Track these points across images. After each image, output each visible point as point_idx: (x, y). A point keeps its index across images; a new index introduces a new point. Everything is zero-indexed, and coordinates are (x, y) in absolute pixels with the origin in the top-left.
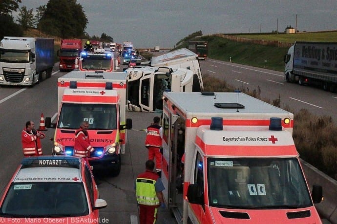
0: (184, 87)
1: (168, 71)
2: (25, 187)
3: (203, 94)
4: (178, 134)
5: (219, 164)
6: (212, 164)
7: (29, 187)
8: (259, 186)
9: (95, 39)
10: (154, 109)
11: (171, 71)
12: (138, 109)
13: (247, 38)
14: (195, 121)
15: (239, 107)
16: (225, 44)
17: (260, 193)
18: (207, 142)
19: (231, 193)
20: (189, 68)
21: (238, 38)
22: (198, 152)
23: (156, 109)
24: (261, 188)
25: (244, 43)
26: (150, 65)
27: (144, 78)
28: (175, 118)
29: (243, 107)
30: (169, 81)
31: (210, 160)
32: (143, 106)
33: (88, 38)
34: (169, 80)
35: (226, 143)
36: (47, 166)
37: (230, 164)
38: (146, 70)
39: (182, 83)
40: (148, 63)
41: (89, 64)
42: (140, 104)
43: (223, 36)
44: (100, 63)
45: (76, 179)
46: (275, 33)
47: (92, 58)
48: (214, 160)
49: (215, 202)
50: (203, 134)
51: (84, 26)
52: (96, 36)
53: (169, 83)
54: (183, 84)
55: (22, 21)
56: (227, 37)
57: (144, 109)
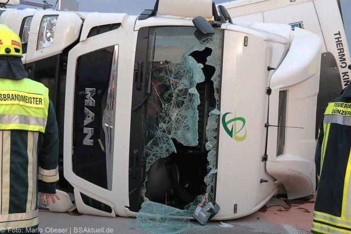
0: (283, 94)
23: (147, 202)
27: (89, 45)
30: (210, 61)
39: (276, 75)
42: (70, 175)
53: (209, 71)
57: (87, 200)
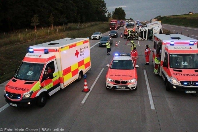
1: (152, 28)
2: (116, 61)
3: (166, 35)
4: (159, 47)
5: (173, 56)
6: (171, 55)
7: (118, 61)
8: (185, 62)
9: (128, 20)
10: (148, 40)
11: (153, 28)
12: (143, 39)
13: (175, 17)
14: (165, 43)
15: (179, 38)
16: (168, 19)
17: (186, 64)
18: (169, 49)
19: (176, 64)
20: (158, 27)
21: (173, 17)
22: (166, 52)
24: (186, 63)
25: (175, 18)
26: (146, 26)
27: (145, 30)
28: (158, 42)
29: (180, 38)
31: (170, 54)
32: (144, 39)
33: (126, 20)
34: (152, 31)
35: (175, 49)
36: (122, 56)
37: (176, 56)
38: (145, 28)
40: (145, 26)
41: (128, 27)
42: (143, 38)
43: (168, 17)
44: (131, 27)
45: (130, 59)
46: (185, 15)
47: (129, 25)
48: (171, 54)
49: (171, 67)
50: (168, 47)
51: (125, 16)
52: (128, 19)
54: (157, 32)
55: (108, 16)
56: (169, 17)
